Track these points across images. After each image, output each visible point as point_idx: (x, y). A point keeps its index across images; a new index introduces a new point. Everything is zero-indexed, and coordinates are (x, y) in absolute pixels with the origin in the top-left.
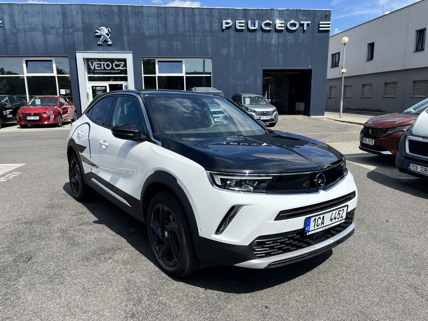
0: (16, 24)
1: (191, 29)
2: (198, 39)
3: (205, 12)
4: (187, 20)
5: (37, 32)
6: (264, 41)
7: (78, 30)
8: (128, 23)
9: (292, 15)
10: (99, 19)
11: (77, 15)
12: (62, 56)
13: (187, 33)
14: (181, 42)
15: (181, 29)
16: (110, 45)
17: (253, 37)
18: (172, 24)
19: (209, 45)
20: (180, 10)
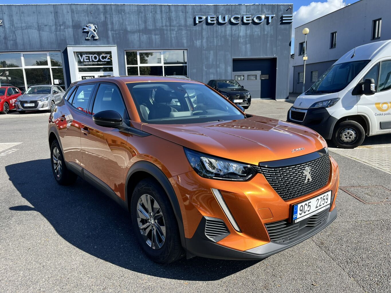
0: (15, 23)
1: (168, 24)
2: (175, 33)
3: (180, 9)
4: (164, 16)
5: (32, 29)
6: (234, 33)
7: (68, 27)
8: (112, 20)
9: (258, 10)
10: (86, 17)
11: (68, 14)
12: (54, 50)
13: (164, 28)
14: (159, 36)
15: (159, 25)
16: (96, 40)
17: (223, 30)
18: (151, 20)
19: (184, 38)
20: (158, 7)
